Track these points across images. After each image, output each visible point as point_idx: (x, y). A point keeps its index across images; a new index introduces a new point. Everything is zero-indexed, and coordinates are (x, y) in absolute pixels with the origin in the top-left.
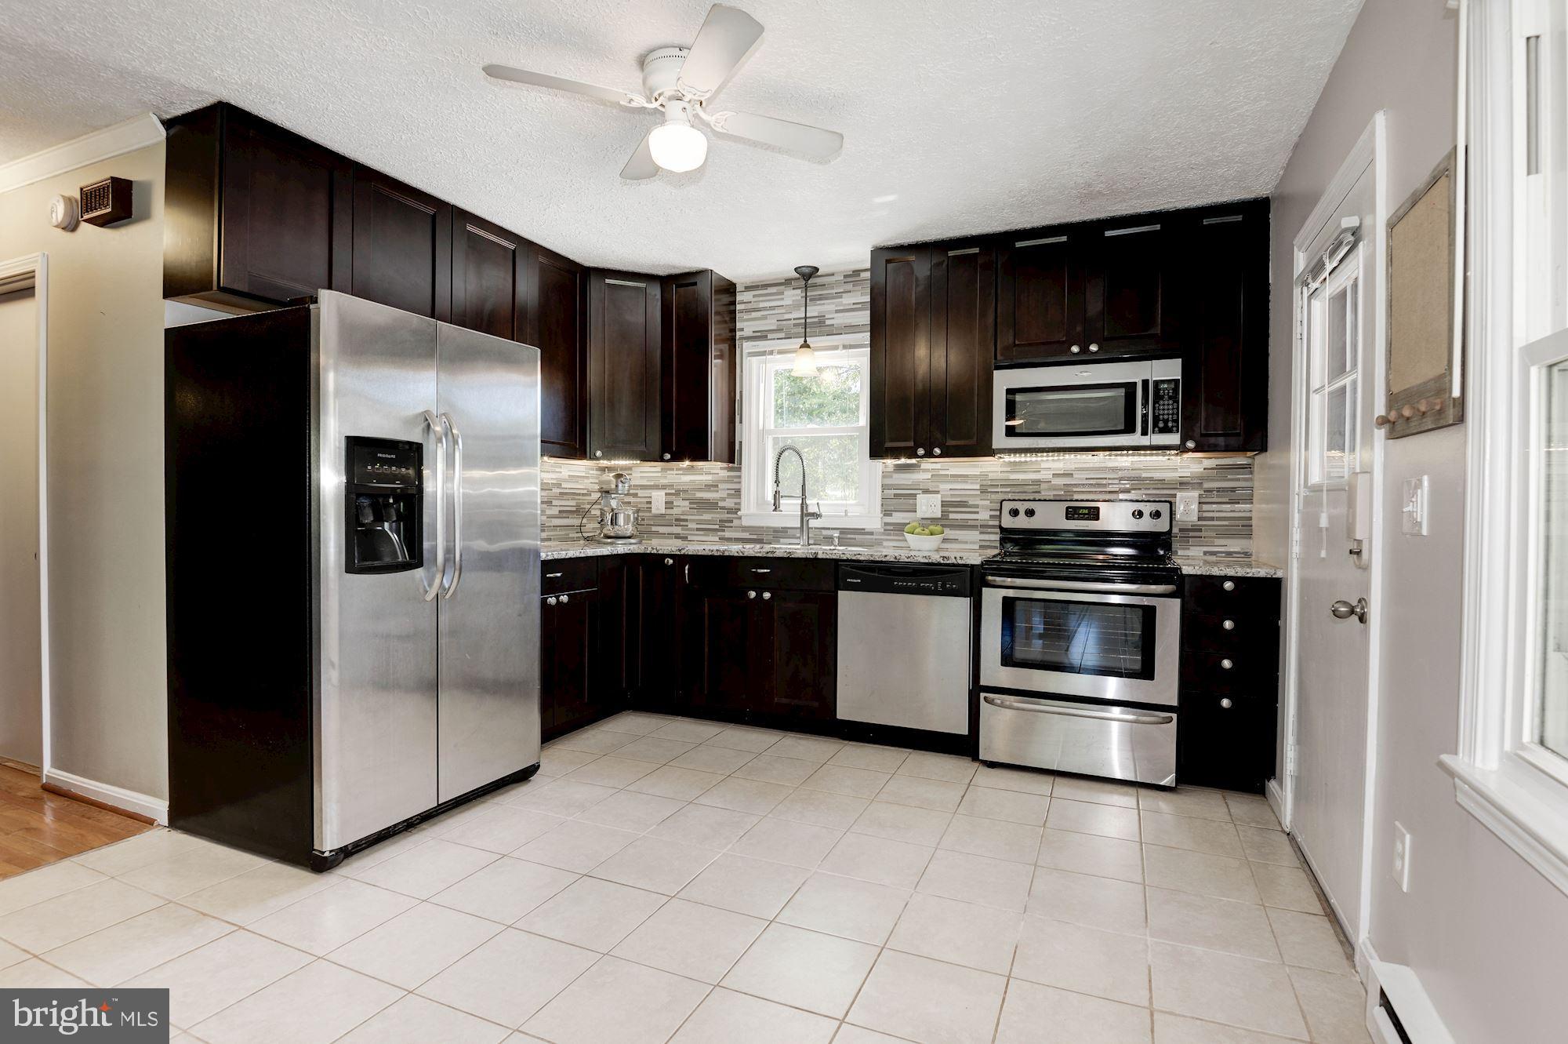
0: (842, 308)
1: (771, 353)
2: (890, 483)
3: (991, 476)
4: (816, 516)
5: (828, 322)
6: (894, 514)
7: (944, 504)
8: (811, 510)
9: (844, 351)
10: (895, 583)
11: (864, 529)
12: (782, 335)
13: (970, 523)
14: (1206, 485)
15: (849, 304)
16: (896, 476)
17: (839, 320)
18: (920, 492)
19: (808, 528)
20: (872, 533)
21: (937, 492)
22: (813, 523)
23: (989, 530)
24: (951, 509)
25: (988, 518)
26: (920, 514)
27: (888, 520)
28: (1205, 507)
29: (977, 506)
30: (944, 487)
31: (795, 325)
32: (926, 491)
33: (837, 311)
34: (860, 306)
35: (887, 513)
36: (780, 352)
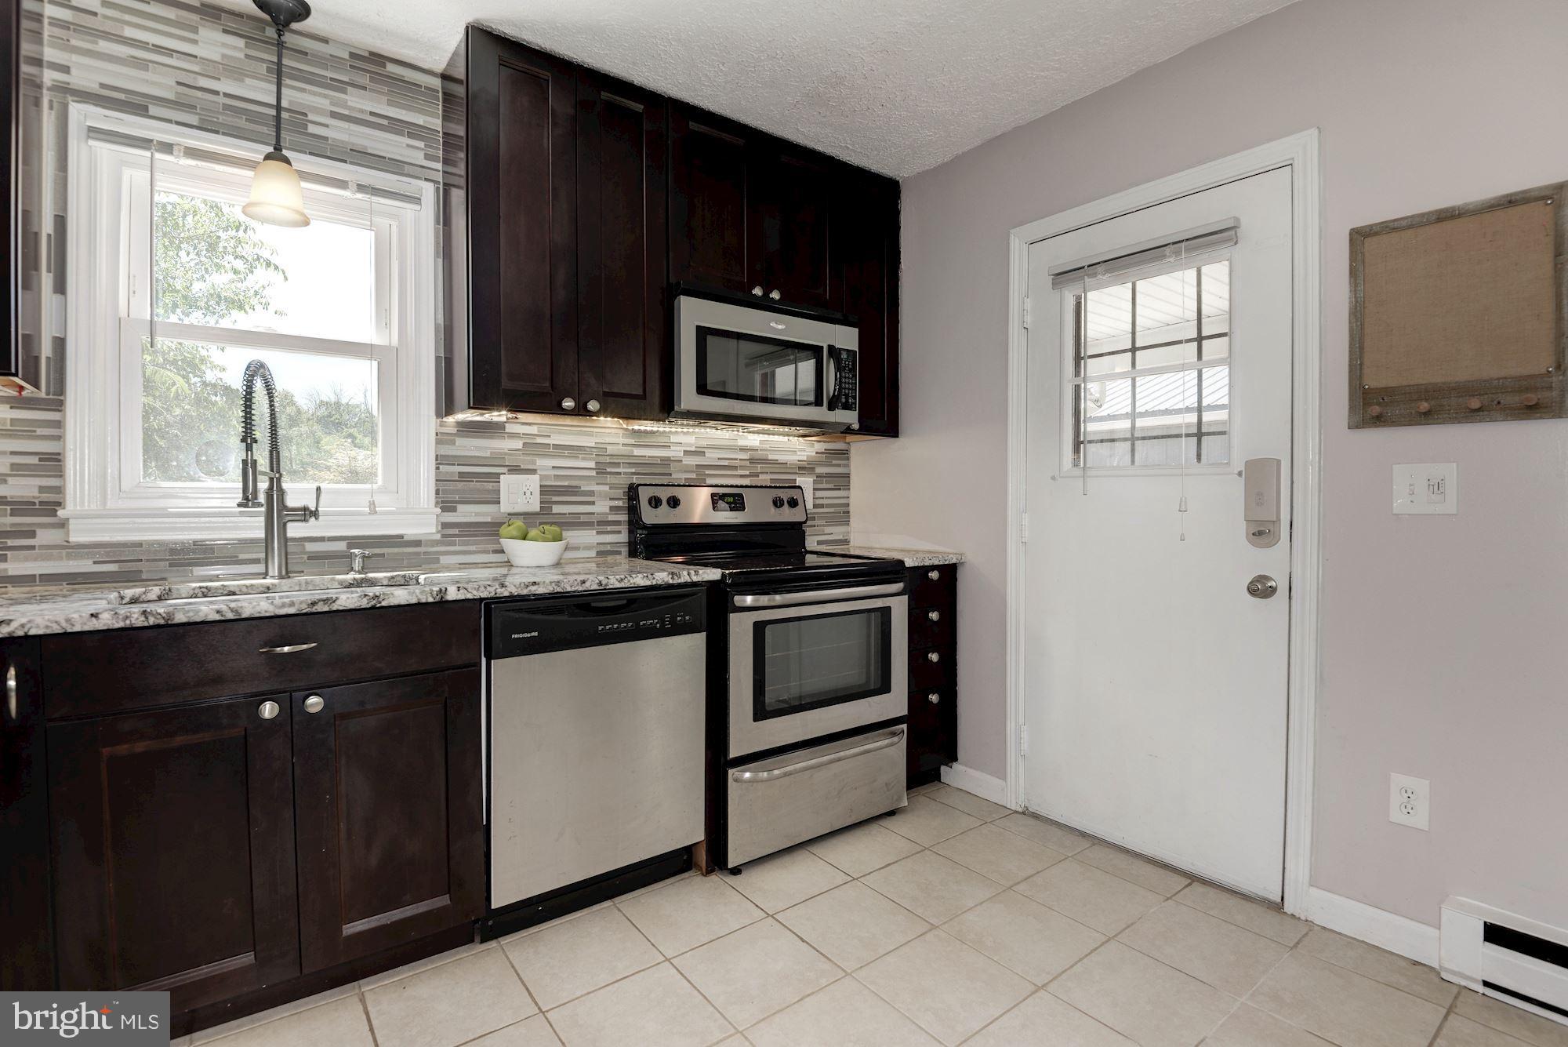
0: (346, 112)
1: (167, 148)
2: (450, 453)
3: (610, 450)
4: (307, 514)
5: (312, 129)
6: (460, 507)
7: (545, 490)
8: (291, 502)
9: (360, 196)
10: (600, 628)
11: (401, 537)
12: (193, 119)
13: (583, 519)
14: (820, 470)
15: (362, 111)
16: (459, 441)
17: (340, 133)
18: (504, 470)
19: (285, 540)
20: (417, 543)
21: (533, 472)
22: (295, 530)
23: (609, 528)
24: (555, 499)
25: (607, 510)
26: (505, 507)
27: (450, 518)
28: (819, 494)
29: (592, 493)
30: (544, 463)
31: (226, 107)
32: (515, 470)
33: (334, 115)
34: (385, 122)
35: (446, 506)
36: (192, 153)
